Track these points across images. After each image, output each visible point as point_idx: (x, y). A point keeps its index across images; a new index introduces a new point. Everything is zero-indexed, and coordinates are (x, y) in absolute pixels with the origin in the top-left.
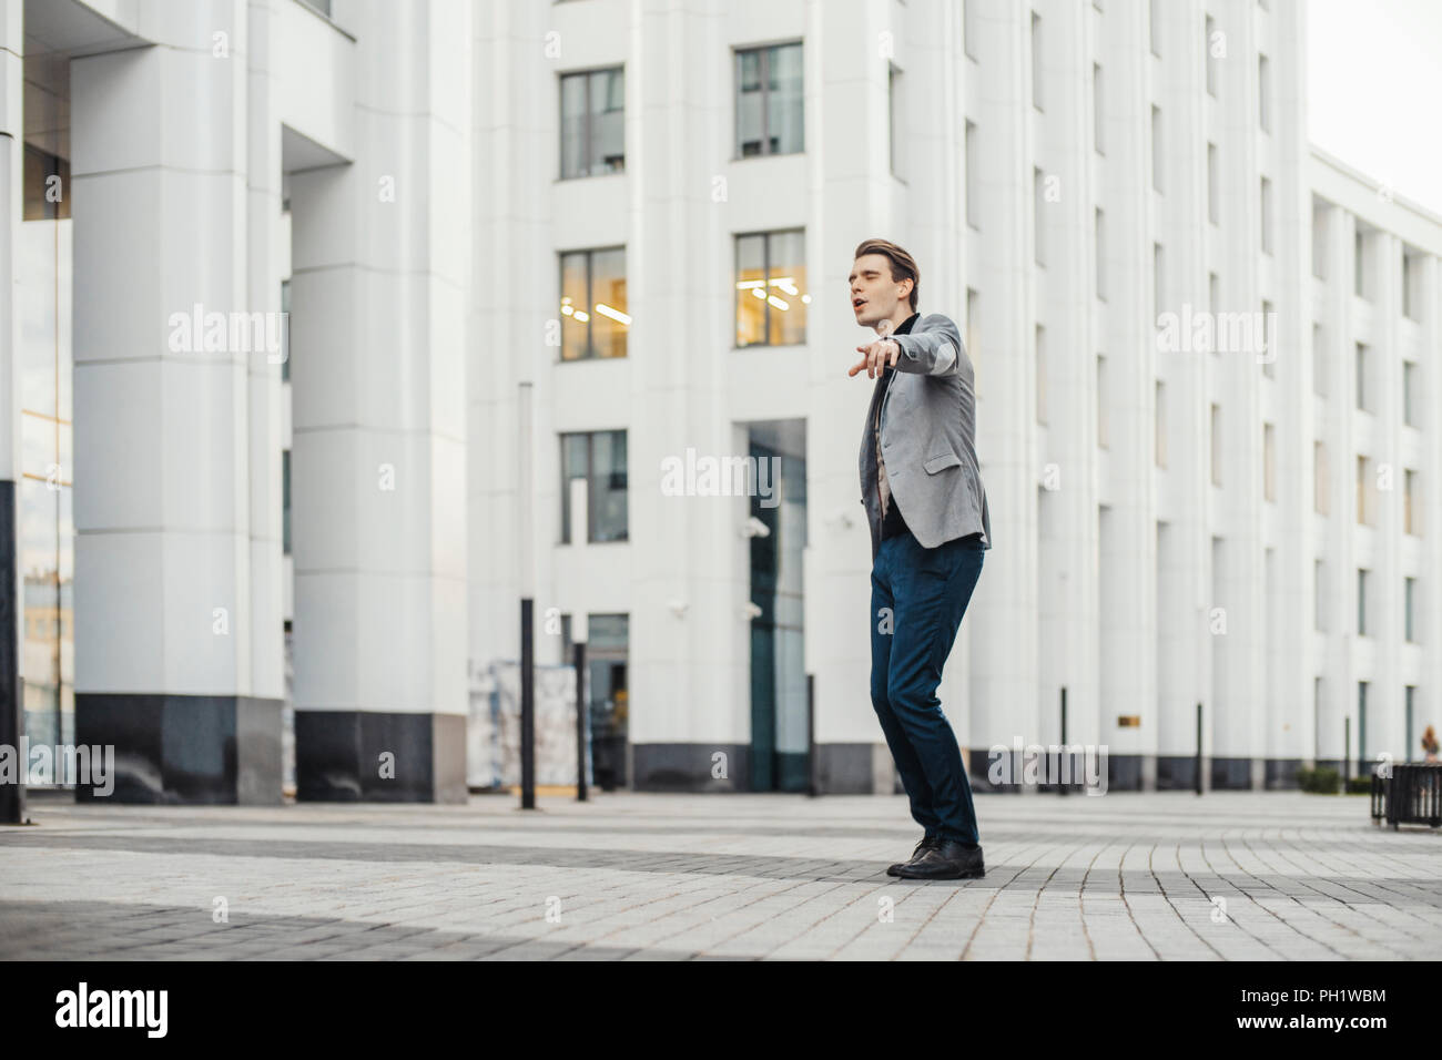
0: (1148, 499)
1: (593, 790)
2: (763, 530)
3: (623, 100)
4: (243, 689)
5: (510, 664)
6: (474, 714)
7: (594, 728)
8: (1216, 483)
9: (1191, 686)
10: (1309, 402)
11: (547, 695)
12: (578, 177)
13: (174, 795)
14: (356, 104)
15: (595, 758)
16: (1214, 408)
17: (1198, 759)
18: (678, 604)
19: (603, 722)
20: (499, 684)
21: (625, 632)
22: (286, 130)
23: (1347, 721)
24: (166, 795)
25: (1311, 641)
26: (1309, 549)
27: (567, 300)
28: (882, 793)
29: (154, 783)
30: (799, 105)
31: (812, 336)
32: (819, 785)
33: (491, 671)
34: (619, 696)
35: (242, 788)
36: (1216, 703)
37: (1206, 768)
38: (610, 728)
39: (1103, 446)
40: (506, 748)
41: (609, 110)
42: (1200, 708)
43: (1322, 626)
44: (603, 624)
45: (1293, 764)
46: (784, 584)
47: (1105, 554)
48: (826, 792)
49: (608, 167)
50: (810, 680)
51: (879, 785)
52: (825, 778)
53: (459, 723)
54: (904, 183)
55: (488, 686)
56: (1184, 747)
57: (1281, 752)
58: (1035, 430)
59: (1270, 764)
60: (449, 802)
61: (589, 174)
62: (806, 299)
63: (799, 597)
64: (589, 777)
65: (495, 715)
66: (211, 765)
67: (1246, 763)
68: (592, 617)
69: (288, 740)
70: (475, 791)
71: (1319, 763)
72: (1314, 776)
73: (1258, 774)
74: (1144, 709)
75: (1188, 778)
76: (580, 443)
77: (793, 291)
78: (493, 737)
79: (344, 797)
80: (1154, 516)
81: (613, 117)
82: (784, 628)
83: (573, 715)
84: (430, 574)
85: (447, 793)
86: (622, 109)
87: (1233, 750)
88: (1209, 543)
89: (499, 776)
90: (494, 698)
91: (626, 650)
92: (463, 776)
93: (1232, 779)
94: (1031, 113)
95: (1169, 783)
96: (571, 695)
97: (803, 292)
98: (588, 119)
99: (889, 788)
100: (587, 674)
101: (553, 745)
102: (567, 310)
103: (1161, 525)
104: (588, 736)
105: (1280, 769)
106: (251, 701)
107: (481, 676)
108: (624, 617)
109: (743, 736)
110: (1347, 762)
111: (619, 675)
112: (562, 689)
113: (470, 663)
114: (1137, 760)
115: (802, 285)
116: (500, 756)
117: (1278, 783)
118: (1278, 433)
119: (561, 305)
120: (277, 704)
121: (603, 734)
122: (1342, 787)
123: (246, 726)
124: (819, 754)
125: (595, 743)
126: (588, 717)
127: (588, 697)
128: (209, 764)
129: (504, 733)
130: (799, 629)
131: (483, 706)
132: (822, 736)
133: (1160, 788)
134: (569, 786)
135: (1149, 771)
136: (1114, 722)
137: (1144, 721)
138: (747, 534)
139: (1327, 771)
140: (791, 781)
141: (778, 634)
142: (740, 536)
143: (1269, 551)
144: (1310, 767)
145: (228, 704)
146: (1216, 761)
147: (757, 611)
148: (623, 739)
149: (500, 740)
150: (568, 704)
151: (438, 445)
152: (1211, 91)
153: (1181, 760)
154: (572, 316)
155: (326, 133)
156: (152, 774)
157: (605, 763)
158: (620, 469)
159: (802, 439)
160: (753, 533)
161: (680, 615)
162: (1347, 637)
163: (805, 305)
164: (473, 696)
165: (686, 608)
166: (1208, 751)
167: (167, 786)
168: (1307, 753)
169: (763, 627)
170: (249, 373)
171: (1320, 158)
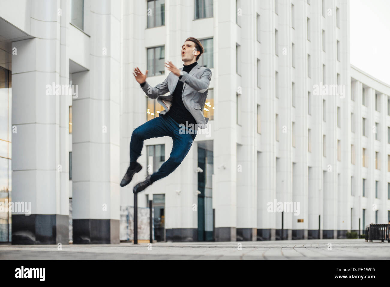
0: (306, 160)
1: (154, 241)
2: (201, 171)
3: (164, 56)
4: (58, 213)
5: (131, 207)
6: (122, 221)
7: (155, 225)
8: (325, 156)
9: (317, 210)
10: (350, 134)
11: (142, 215)
12: (152, 76)
13: (38, 242)
14: (90, 54)
15: (155, 233)
16: (324, 136)
17: (319, 230)
18: (178, 191)
19: (158, 224)
20: (129, 213)
21: (164, 199)
22: (70, 60)
23: (360, 219)
24: (36, 242)
25: (350, 198)
26: (350, 174)
27: (148, 110)
28: (233, 241)
29: (34, 239)
30: (212, 56)
31: (215, 118)
32: (216, 239)
33: (127, 209)
34: (162, 217)
35: (57, 240)
36: (324, 216)
37: (321, 233)
38: (160, 225)
39: (294, 147)
40: (131, 229)
41: (161, 59)
42: (320, 216)
43: (353, 194)
44: (158, 197)
45: (345, 231)
46: (207, 185)
47: (294, 176)
48: (218, 241)
49: (160, 73)
50: (214, 210)
51: (232, 239)
52: (218, 237)
53: (118, 222)
54: (240, 76)
55: (126, 213)
56: (315, 227)
57: (342, 228)
58: (275, 142)
59: (339, 232)
60: (115, 243)
61: (155, 75)
62: (213, 108)
63: (211, 189)
64: (153, 238)
65: (128, 221)
66: (49, 233)
67: (332, 231)
68: (154, 195)
69: (71, 228)
70: (122, 242)
71: (352, 231)
72: (350, 234)
73: (335, 234)
74: (305, 218)
75: (316, 236)
76: (152, 148)
77: (210, 106)
78: (127, 227)
79: (86, 243)
80: (308, 165)
81: (162, 60)
82: (207, 197)
83: (149, 221)
84: (110, 182)
85: (114, 241)
86: (164, 58)
87: (329, 228)
88: (323, 172)
89: (129, 237)
90: (128, 216)
91: (164, 204)
92: (119, 237)
93: (328, 236)
94: (275, 56)
95: (311, 237)
96: (148, 216)
97: (212, 106)
98: (155, 60)
99: (235, 239)
100: (153, 210)
101: (144, 229)
102: (149, 113)
103: (310, 168)
104: (153, 227)
105: (341, 233)
106: (60, 216)
107: (124, 210)
108: (164, 195)
109: (196, 226)
110: (360, 231)
111: (162, 212)
112: (146, 214)
113: (121, 207)
114: (303, 231)
115: (212, 104)
116: (129, 232)
117: (341, 237)
118: (342, 142)
119: (147, 111)
120: (67, 217)
121: (158, 227)
122: (358, 237)
123: (59, 223)
124: (216, 230)
125: (155, 229)
126: (153, 221)
127: (153, 216)
128: (48, 233)
129: (130, 226)
130: (211, 197)
131: (124, 219)
132: (217, 226)
133: (309, 239)
134: (148, 240)
135: (306, 234)
136: (297, 221)
137: (305, 221)
138: (197, 172)
139: (354, 233)
140: (208, 239)
141: (205, 198)
142: (195, 172)
143: (339, 174)
144: (350, 232)
145: (54, 217)
146: (324, 231)
147: (200, 193)
148: (163, 228)
149: (129, 228)
150: (148, 218)
151: (112, 146)
152: (324, 50)
153: (315, 231)
154: (150, 114)
155: (82, 62)
156: (33, 236)
157: (158, 234)
158: (163, 155)
159: (212, 146)
160: (199, 171)
161: (179, 194)
162: (360, 197)
163: (213, 109)
164: (121, 216)
165: (180, 192)
166: (322, 228)
167: (37, 240)
168: (349, 228)
169: (201, 197)
170: (60, 127)
171: (353, 68)
